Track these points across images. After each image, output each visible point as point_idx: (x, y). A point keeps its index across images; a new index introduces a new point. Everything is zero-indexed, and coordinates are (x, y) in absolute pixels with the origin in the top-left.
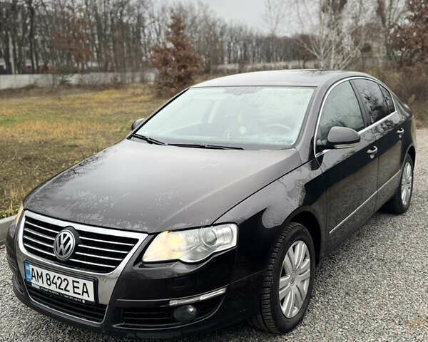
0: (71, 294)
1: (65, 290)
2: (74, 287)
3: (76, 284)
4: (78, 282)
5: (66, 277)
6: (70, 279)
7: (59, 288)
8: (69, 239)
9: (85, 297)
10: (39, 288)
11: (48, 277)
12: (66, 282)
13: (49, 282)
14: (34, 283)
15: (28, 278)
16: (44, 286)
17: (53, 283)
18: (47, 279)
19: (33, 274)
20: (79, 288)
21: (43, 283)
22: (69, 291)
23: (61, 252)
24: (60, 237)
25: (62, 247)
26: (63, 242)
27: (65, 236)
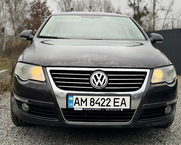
0: (112, 107)
1: (107, 105)
2: (115, 102)
3: (116, 100)
4: (119, 99)
5: (109, 97)
6: (112, 98)
7: (102, 105)
8: (103, 76)
9: (123, 107)
10: (82, 110)
11: (92, 100)
12: (109, 100)
13: (92, 104)
14: (77, 107)
15: (71, 105)
16: (88, 107)
17: (96, 103)
18: (91, 102)
19: (77, 102)
20: (118, 102)
21: (86, 105)
22: (110, 106)
23: (99, 85)
24: (95, 76)
25: (99, 81)
26: (99, 78)
27: (99, 75)
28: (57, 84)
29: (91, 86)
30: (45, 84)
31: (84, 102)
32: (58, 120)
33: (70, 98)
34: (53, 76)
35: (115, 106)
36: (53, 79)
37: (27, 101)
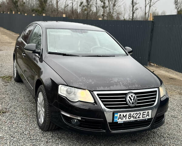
0: (141, 118)
1: (138, 118)
2: (143, 115)
4: (145, 112)
5: (140, 112)
6: (142, 112)
7: (135, 118)
8: (134, 97)
9: (148, 117)
10: (123, 122)
11: (130, 115)
12: (140, 114)
13: (130, 117)
14: (120, 121)
15: (115, 120)
16: (126, 120)
17: (132, 117)
19: (120, 117)
20: (145, 115)
27: (132, 96)
28: (105, 105)
29: (128, 105)
30: (96, 105)
31: (124, 117)
32: (105, 131)
33: (116, 115)
34: (100, 98)
35: (143, 117)
36: (101, 101)
37: (79, 118)
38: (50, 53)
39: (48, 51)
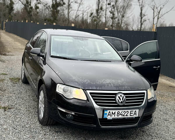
0: (129, 116)
1: (126, 116)
2: (131, 113)
3: (132, 112)
4: (133, 111)
5: (127, 110)
6: (129, 111)
7: (123, 116)
8: (123, 97)
9: (135, 116)
10: (112, 119)
11: (118, 113)
12: (127, 112)
14: (109, 118)
15: (105, 116)
16: (115, 117)
17: (120, 115)
18: (118, 114)
19: (109, 114)
20: (132, 113)
21: (115, 116)
22: (128, 116)
23: (122, 102)
24: (119, 97)
25: (122, 100)
26: (121, 98)
27: (121, 96)
28: (96, 102)
29: (117, 104)
30: (88, 102)
31: (113, 114)
32: (95, 126)
33: (105, 112)
34: (92, 96)
35: (130, 115)
36: (93, 99)
37: (73, 113)
38: (52, 57)
39: (51, 55)
